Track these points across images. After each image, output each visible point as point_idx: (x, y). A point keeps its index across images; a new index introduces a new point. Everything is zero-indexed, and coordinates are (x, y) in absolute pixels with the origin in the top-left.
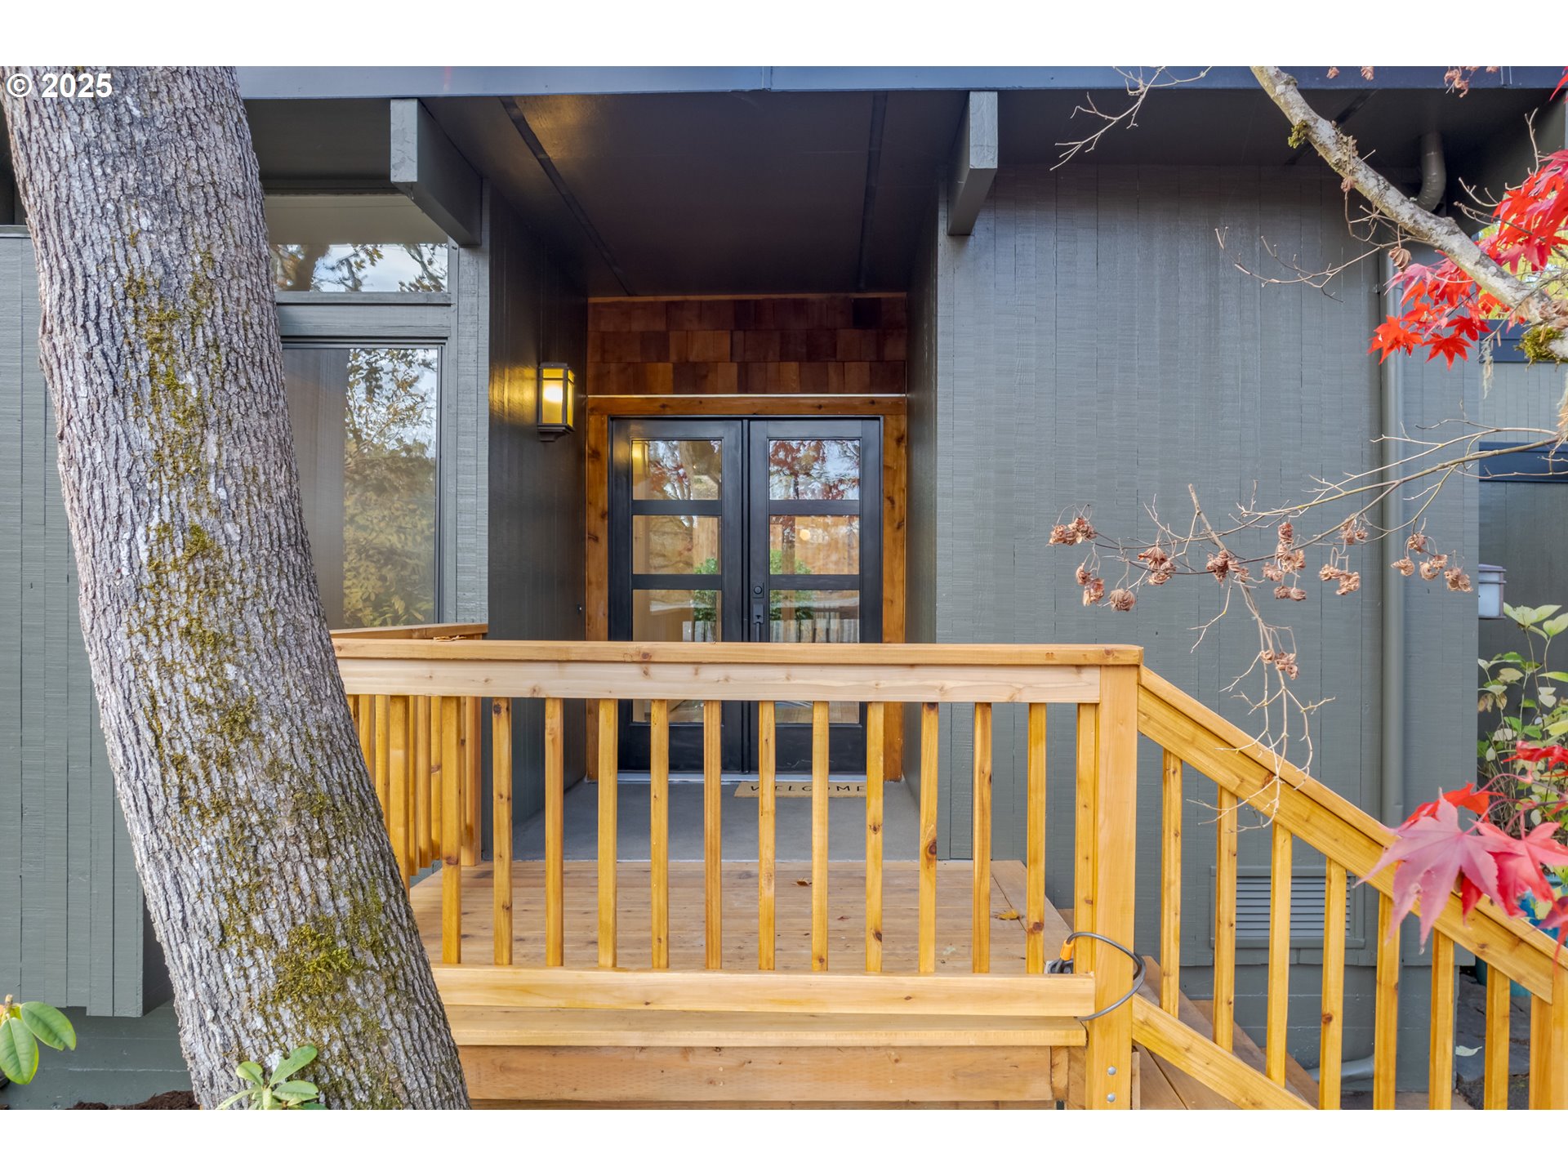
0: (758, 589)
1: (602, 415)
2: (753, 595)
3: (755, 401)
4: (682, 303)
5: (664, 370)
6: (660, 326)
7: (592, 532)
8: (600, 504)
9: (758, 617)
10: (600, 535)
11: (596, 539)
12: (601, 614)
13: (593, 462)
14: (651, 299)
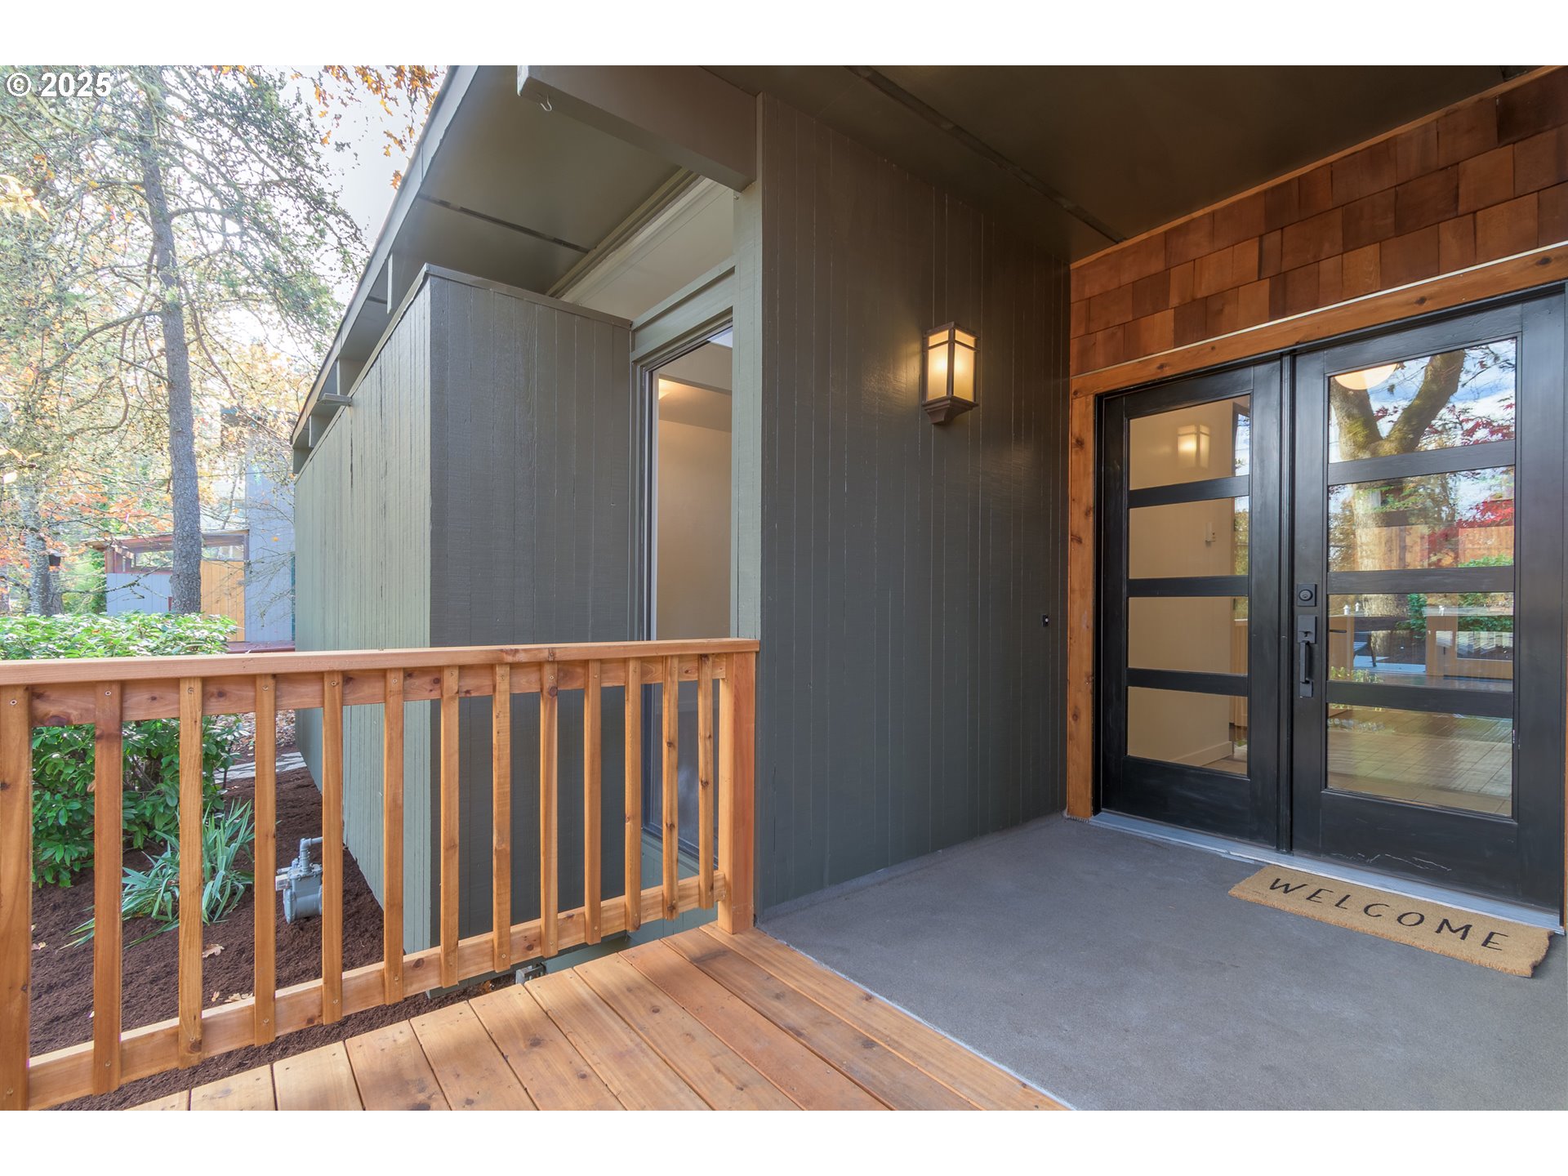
0: (1305, 594)
1: (1087, 395)
2: (1298, 602)
3: (1299, 323)
4: (1187, 224)
5: (1163, 321)
6: (1156, 266)
7: (1074, 533)
8: (1084, 500)
9: (1306, 633)
10: (1083, 535)
11: (1080, 541)
12: (1084, 627)
13: (1077, 452)
14: (1144, 236)
